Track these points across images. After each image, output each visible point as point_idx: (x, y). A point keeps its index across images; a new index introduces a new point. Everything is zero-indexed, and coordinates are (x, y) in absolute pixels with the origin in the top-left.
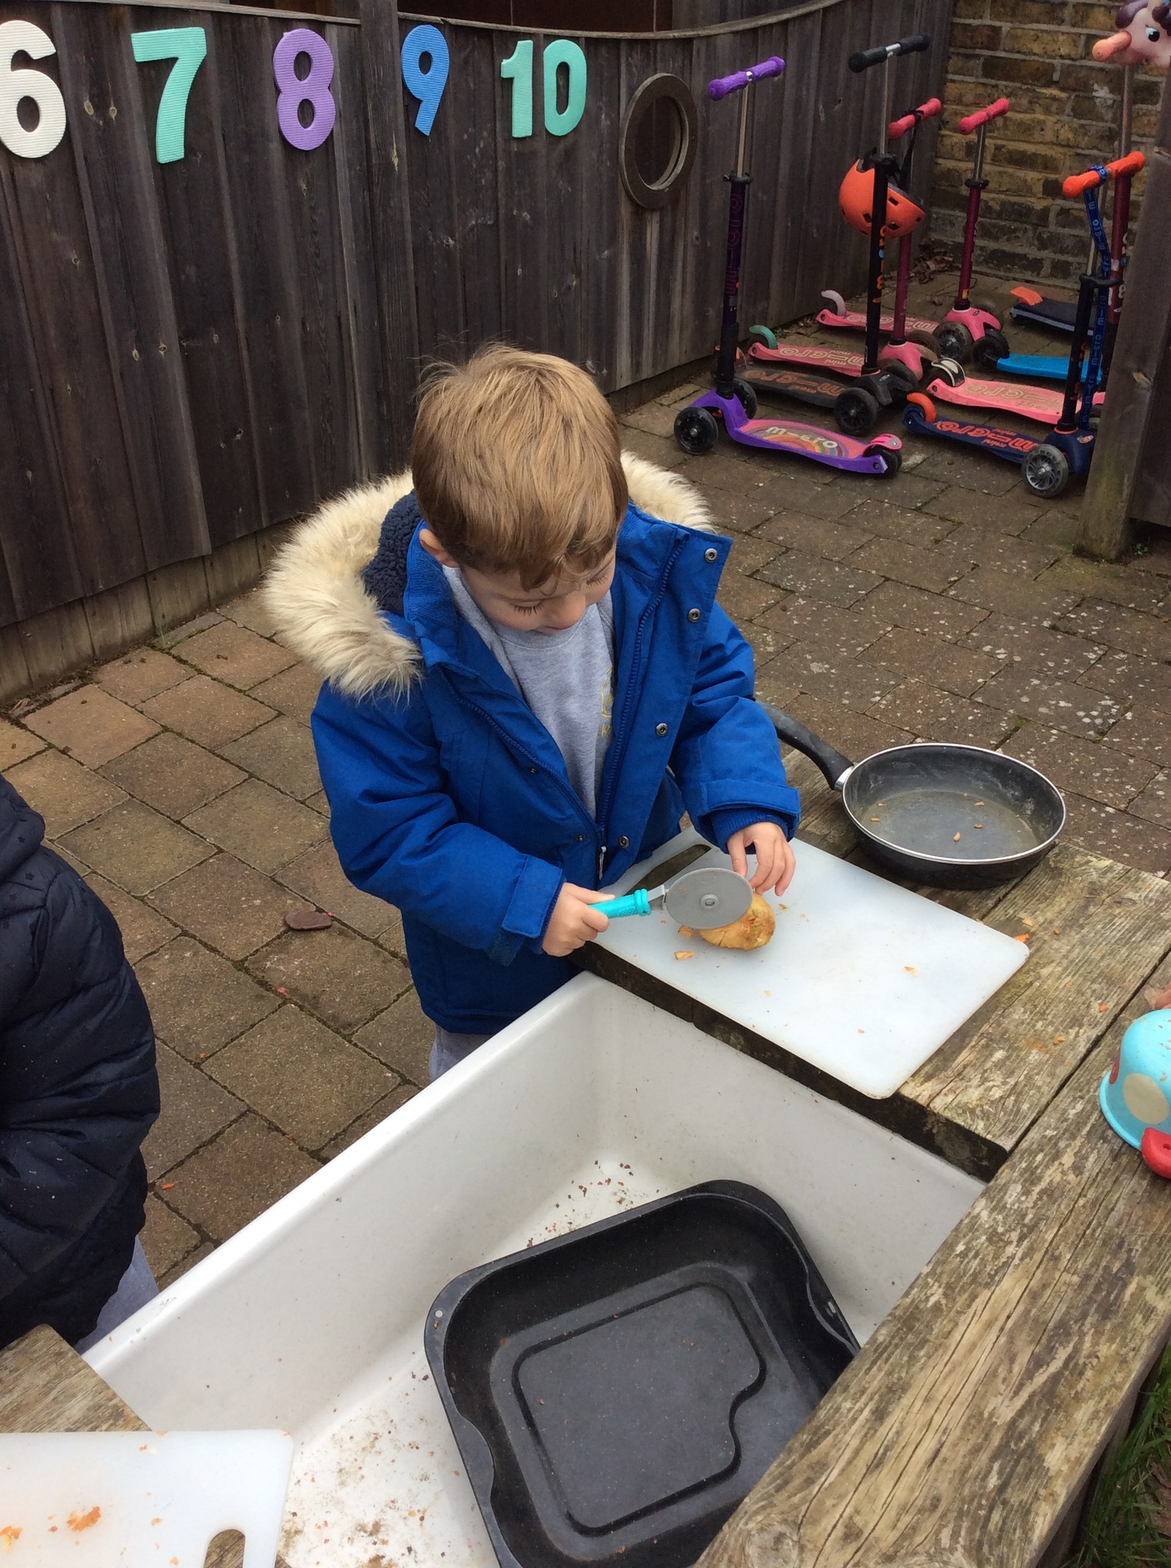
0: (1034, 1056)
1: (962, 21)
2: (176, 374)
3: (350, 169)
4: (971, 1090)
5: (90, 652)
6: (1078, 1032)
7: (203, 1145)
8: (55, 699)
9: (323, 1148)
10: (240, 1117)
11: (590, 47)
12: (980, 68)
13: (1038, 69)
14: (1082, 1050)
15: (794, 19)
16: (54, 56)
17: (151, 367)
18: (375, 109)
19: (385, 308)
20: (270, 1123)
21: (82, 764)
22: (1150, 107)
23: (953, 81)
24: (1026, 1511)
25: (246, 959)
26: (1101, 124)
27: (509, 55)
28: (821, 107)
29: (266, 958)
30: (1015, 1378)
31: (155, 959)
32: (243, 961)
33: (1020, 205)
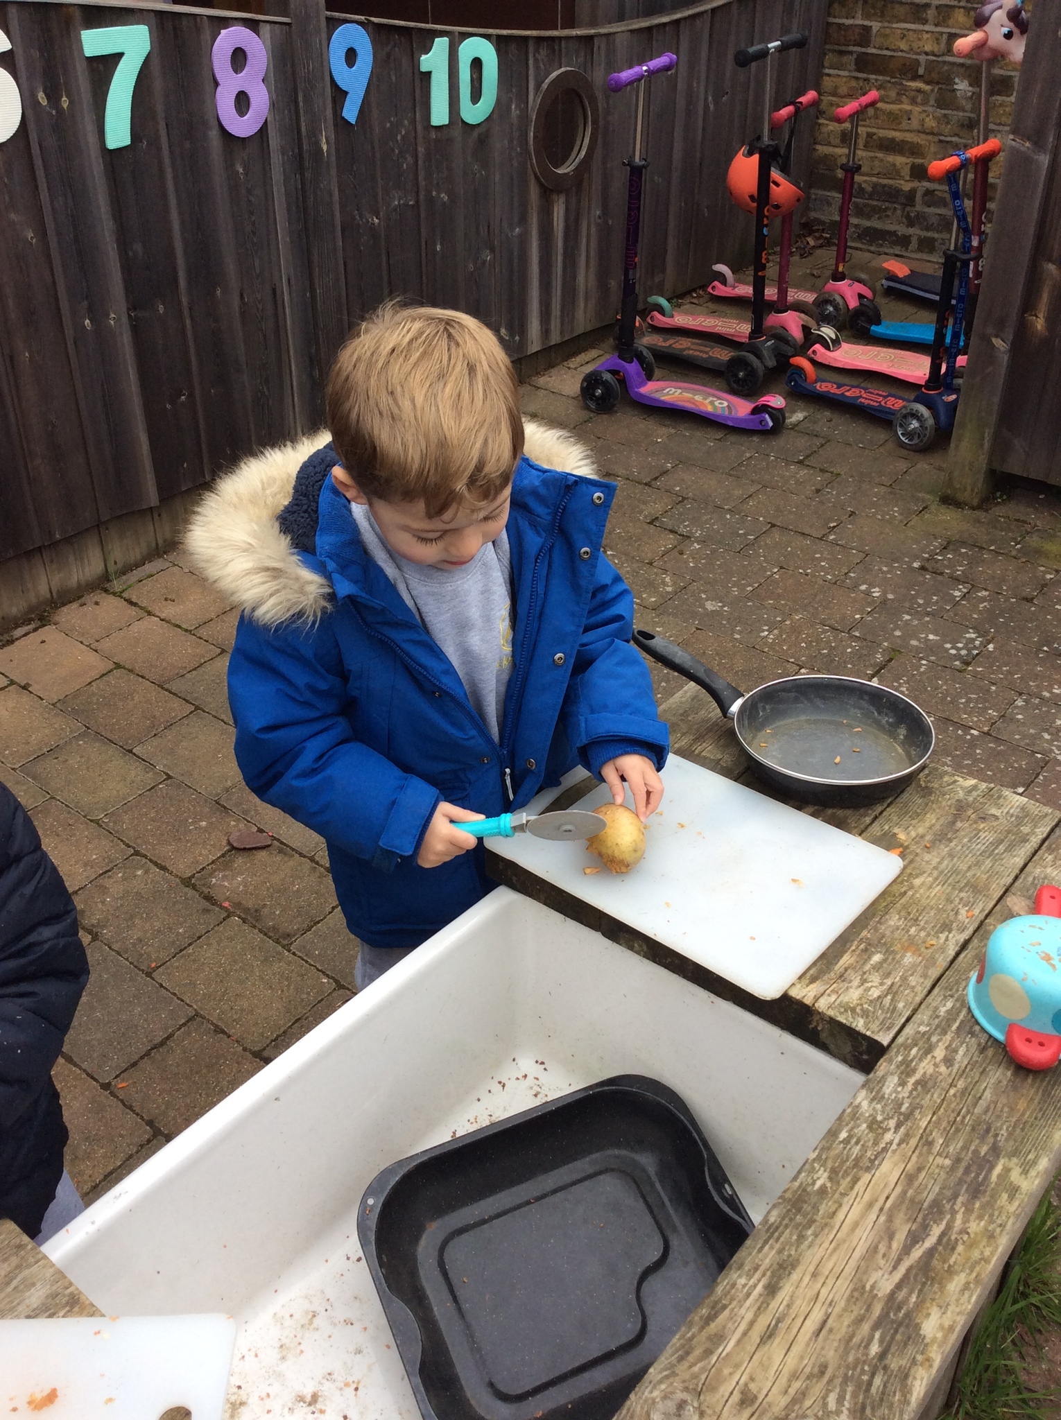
0: (909, 959)
1: (837, 21)
2: (125, 341)
3: (283, 155)
4: (851, 990)
5: (48, 596)
6: (947, 937)
7: (155, 1047)
8: (17, 639)
9: (264, 1049)
10: (188, 1022)
11: (501, 44)
12: (853, 64)
13: (905, 65)
14: (951, 952)
15: (685, 19)
16: (11, 51)
17: (102, 335)
18: (307, 100)
19: (317, 281)
20: (216, 1026)
21: (42, 699)
22: (1004, 98)
23: (829, 75)
24: (905, 1376)
25: (193, 876)
26: (961, 114)
27: (427, 50)
28: (710, 98)
29: (211, 875)
30: (894, 1255)
31: (109, 877)
32: (190, 878)
33: (890, 186)
